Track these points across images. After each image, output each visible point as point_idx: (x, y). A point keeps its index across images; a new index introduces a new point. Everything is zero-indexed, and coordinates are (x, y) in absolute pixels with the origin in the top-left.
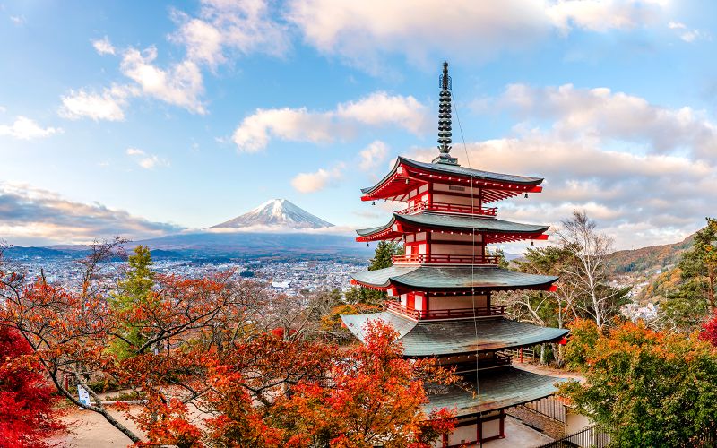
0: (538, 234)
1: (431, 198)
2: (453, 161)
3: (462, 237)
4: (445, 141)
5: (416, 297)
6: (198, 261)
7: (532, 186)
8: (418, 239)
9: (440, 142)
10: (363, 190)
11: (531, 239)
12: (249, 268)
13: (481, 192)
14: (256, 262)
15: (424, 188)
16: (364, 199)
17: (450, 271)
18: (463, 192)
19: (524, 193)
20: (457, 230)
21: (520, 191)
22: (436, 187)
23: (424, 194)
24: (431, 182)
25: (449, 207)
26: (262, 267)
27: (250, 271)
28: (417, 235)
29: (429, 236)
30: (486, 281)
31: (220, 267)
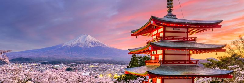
0: (220, 49)
1: (164, 34)
2: (174, 17)
3: (180, 52)
4: (170, 7)
5: (157, 79)
6: (43, 63)
7: (216, 25)
8: (158, 53)
9: (168, 7)
10: (132, 32)
11: (216, 51)
12: (70, 66)
13: (188, 30)
14: (74, 64)
15: (161, 30)
16: (132, 35)
17: (174, 68)
18: (179, 31)
19: (211, 29)
20: (178, 49)
21: (209, 28)
22: (167, 29)
23: (161, 32)
24: (165, 27)
25: (173, 38)
26: (76, 66)
27: (71, 68)
28: (158, 51)
29: (164, 52)
30: (193, 72)
31: (56, 66)
